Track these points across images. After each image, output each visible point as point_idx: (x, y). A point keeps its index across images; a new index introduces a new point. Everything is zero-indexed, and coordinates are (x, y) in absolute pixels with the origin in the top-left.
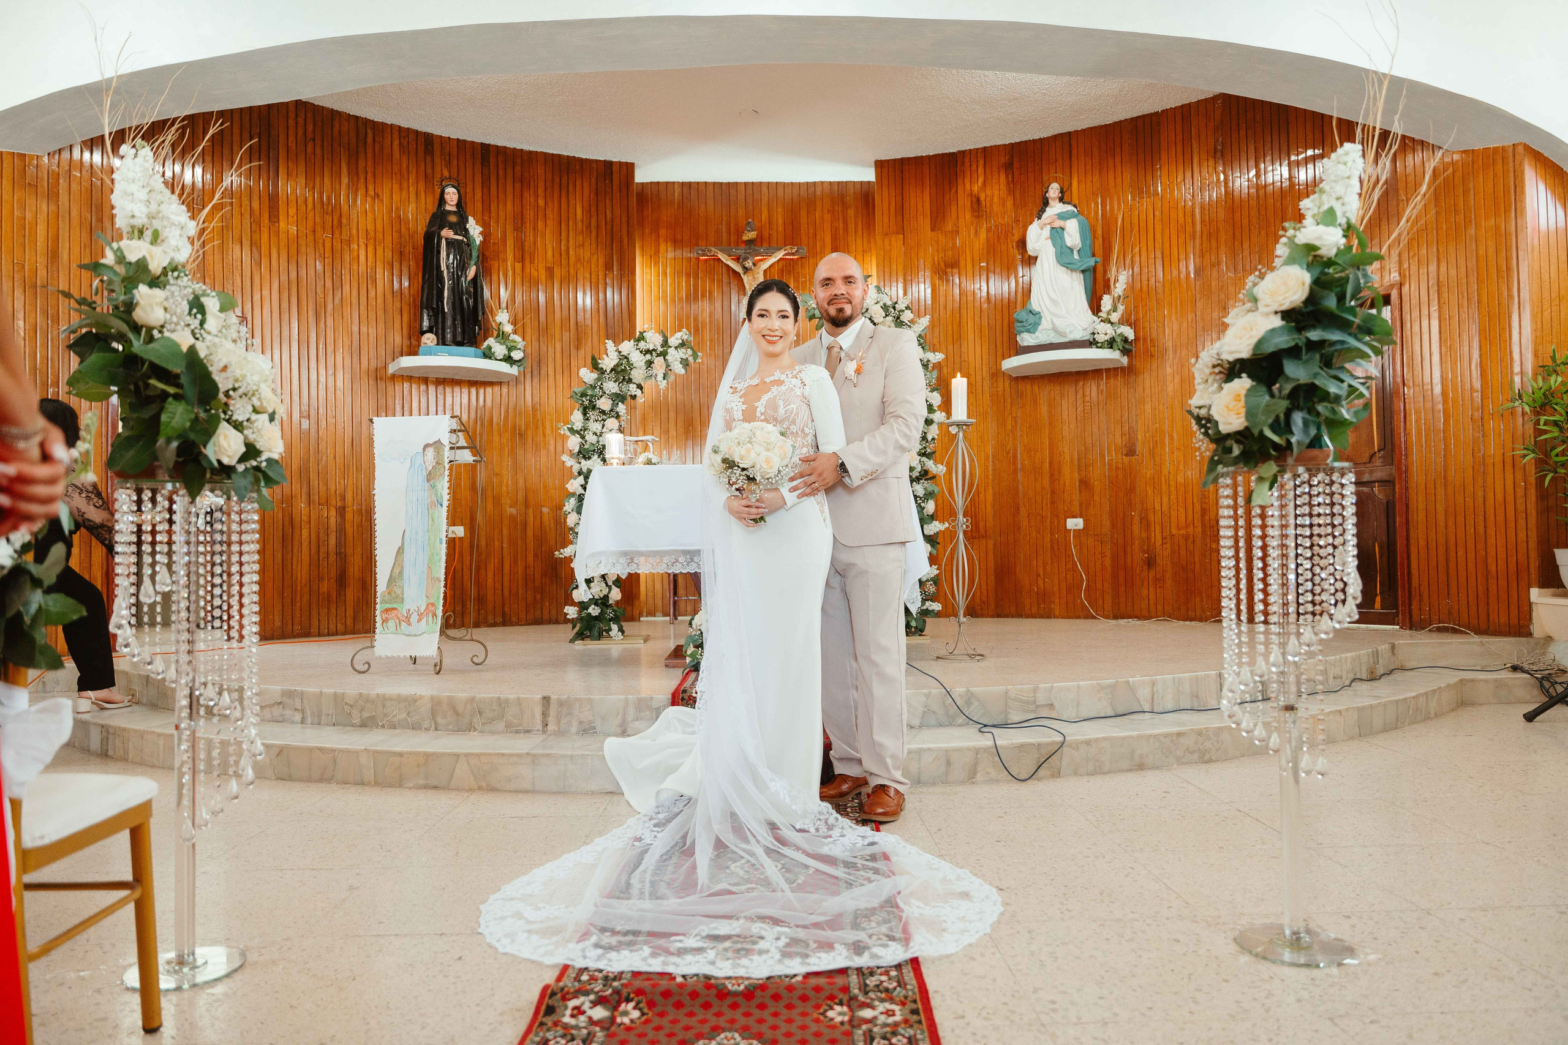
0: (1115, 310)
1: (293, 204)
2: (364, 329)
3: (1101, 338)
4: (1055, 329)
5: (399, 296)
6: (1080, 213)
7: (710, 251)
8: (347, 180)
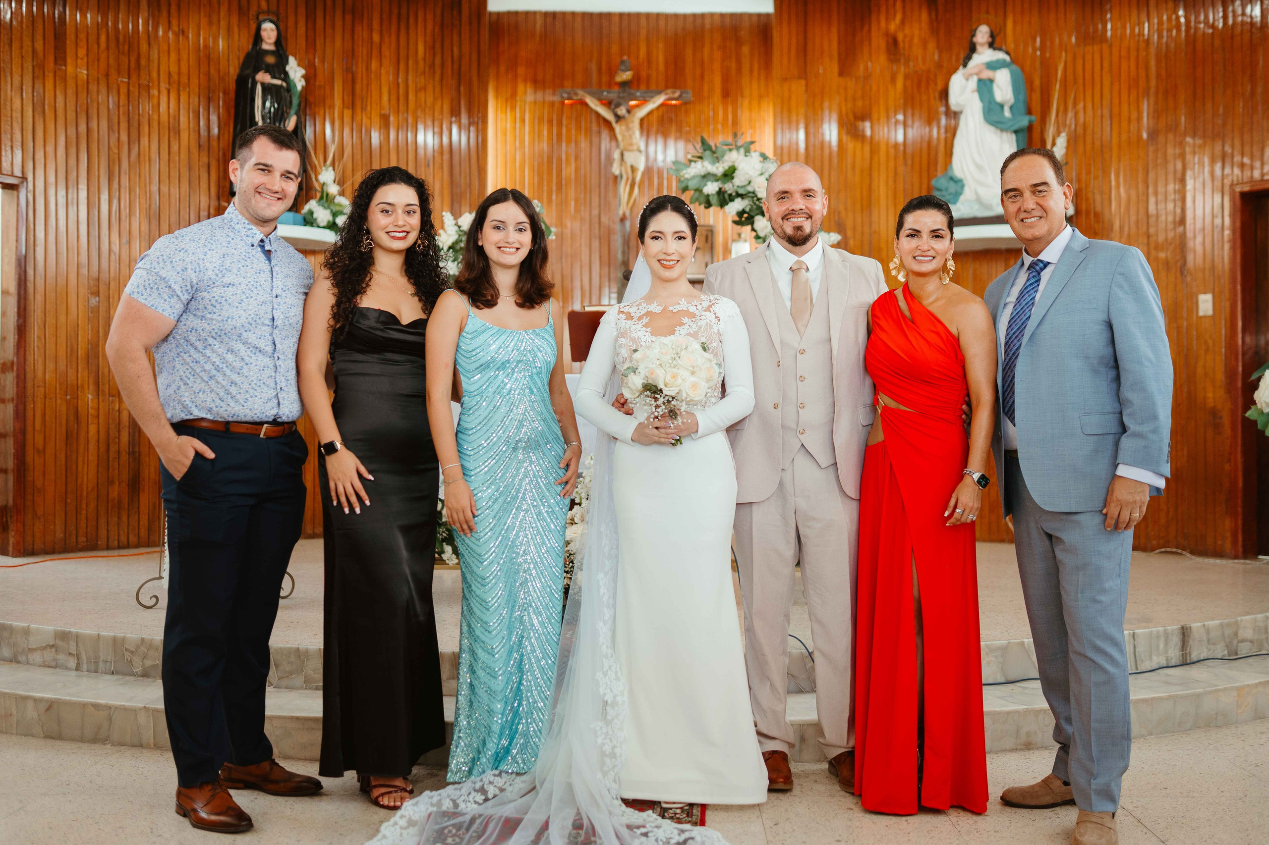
1: (83, 43)
2: (165, 189)
4: (979, 200)
5: (206, 148)
6: (1014, 61)
7: (576, 94)
8: (146, 14)
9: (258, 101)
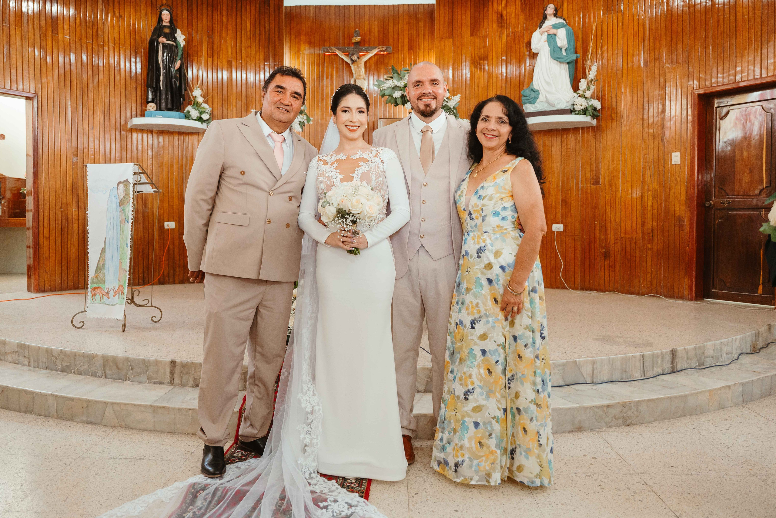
0: (588, 89)
1: (67, 22)
2: (112, 100)
3: (578, 108)
4: (547, 102)
5: (135, 79)
6: (568, 24)
7: (331, 49)
8: (101, 7)
9: (160, 53)
